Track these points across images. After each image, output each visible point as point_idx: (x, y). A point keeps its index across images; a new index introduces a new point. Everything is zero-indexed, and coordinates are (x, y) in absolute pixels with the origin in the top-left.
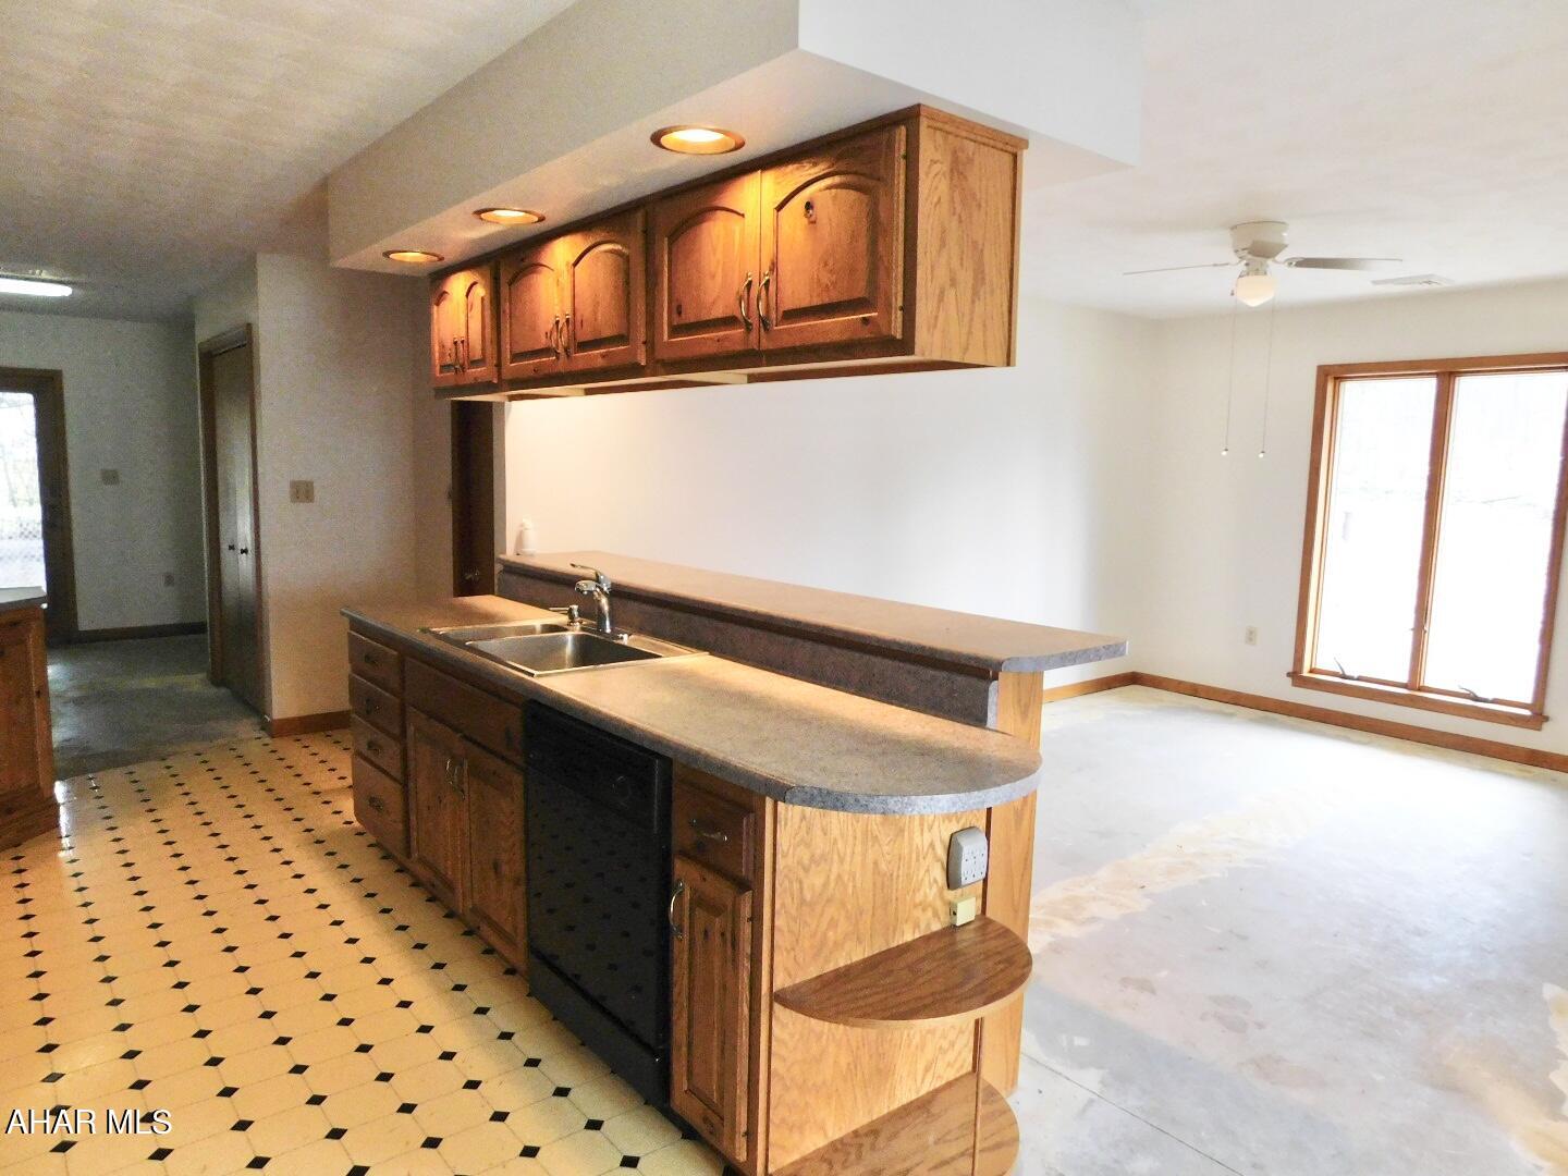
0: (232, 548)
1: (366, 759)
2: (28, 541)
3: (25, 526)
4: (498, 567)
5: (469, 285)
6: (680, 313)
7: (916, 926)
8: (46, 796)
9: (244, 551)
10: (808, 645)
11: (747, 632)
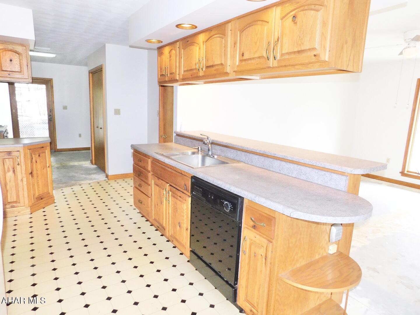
0: (97, 127)
1: (137, 188)
2: (44, 125)
3: (43, 120)
4: (174, 135)
5: (170, 50)
6: (243, 56)
7: (319, 254)
8: (51, 195)
9: (101, 128)
10: (279, 162)
11: (257, 157)
